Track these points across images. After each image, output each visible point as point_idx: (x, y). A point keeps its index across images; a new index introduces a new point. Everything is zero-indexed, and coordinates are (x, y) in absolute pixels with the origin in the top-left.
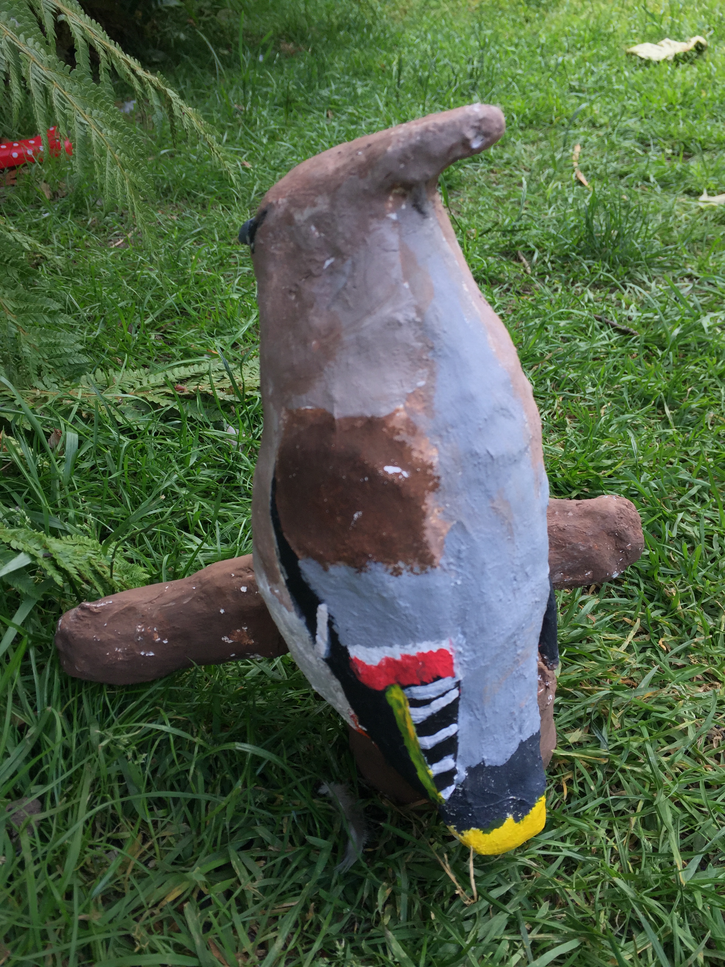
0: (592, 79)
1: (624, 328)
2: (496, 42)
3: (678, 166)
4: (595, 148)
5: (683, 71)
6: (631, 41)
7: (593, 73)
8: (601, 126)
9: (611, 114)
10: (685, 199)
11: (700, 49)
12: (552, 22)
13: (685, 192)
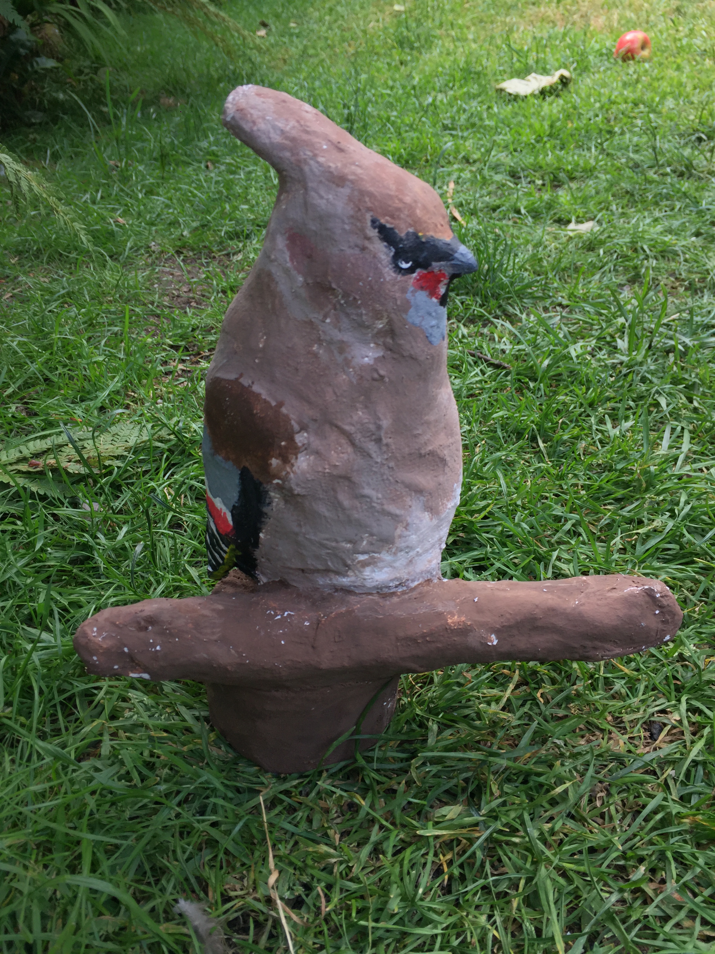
0: (463, 117)
1: (496, 362)
2: (371, 87)
3: (546, 197)
4: (468, 184)
5: (551, 104)
6: (500, 77)
7: (465, 111)
8: (475, 162)
9: (483, 150)
10: (554, 228)
11: (564, 82)
12: (425, 64)
13: (555, 221)
